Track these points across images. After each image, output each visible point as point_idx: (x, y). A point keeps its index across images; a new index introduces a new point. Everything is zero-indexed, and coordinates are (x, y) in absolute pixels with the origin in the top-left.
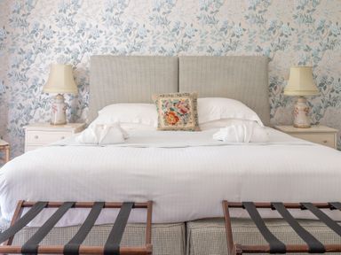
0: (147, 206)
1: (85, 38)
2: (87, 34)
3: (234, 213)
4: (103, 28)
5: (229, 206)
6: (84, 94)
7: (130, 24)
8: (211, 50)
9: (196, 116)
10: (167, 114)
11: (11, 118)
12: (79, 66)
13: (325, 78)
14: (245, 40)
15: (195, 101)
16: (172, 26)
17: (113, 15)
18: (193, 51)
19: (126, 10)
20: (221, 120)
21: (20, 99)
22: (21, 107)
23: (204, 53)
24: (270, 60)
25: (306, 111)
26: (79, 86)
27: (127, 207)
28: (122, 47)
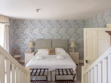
0: (48, 69)
1: (35, 36)
2: (35, 35)
3: (57, 70)
4: (38, 34)
5: (56, 69)
6: (35, 46)
7: (43, 33)
8: (58, 38)
9: (55, 52)
10: (50, 52)
11: (21, 51)
12: (34, 41)
13: (79, 43)
14: (64, 36)
15: (54, 49)
16: (51, 34)
17: (40, 32)
18: (55, 38)
19: (42, 31)
20: (59, 52)
21: (23, 47)
22: (23, 49)
23: (57, 39)
24: (68, 40)
25: (74, 50)
26: (34, 45)
27: (45, 69)
28: (42, 38)
